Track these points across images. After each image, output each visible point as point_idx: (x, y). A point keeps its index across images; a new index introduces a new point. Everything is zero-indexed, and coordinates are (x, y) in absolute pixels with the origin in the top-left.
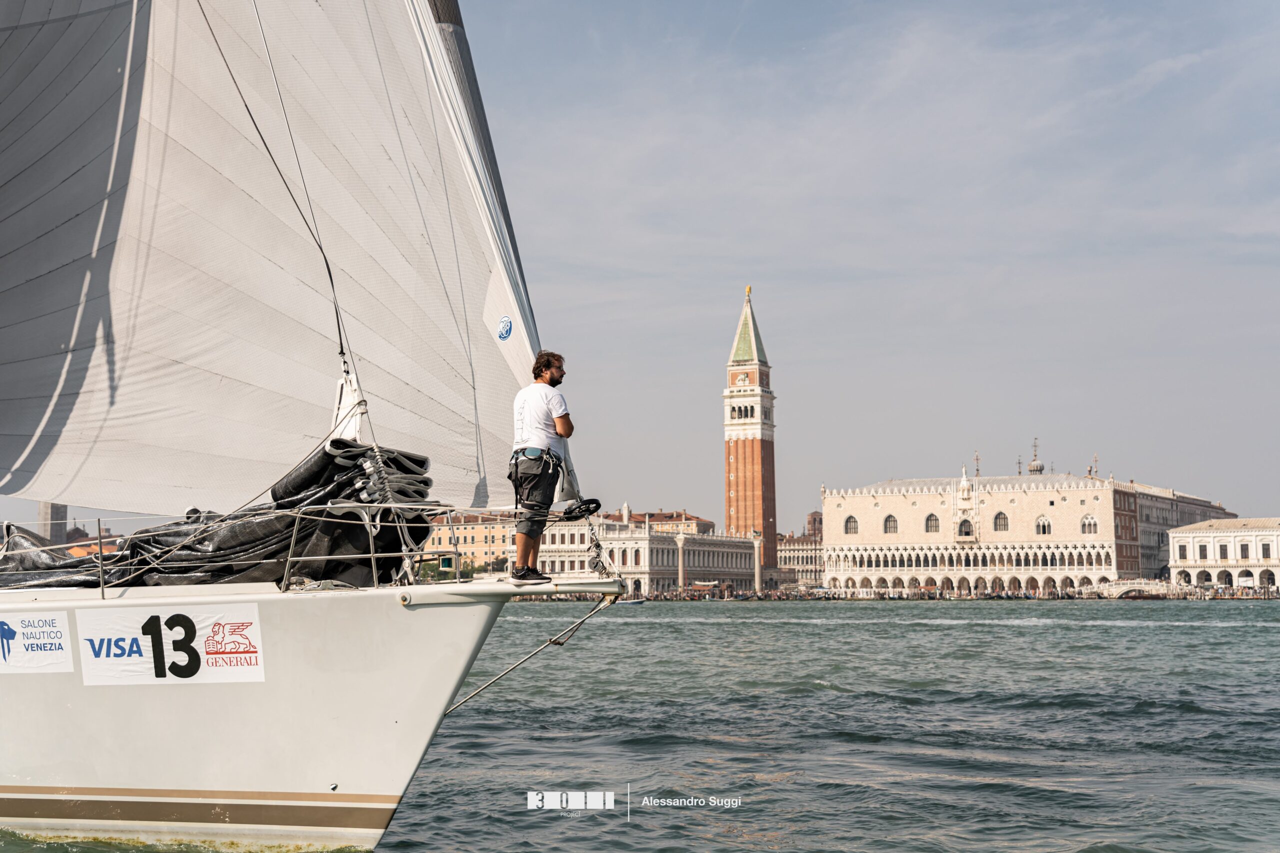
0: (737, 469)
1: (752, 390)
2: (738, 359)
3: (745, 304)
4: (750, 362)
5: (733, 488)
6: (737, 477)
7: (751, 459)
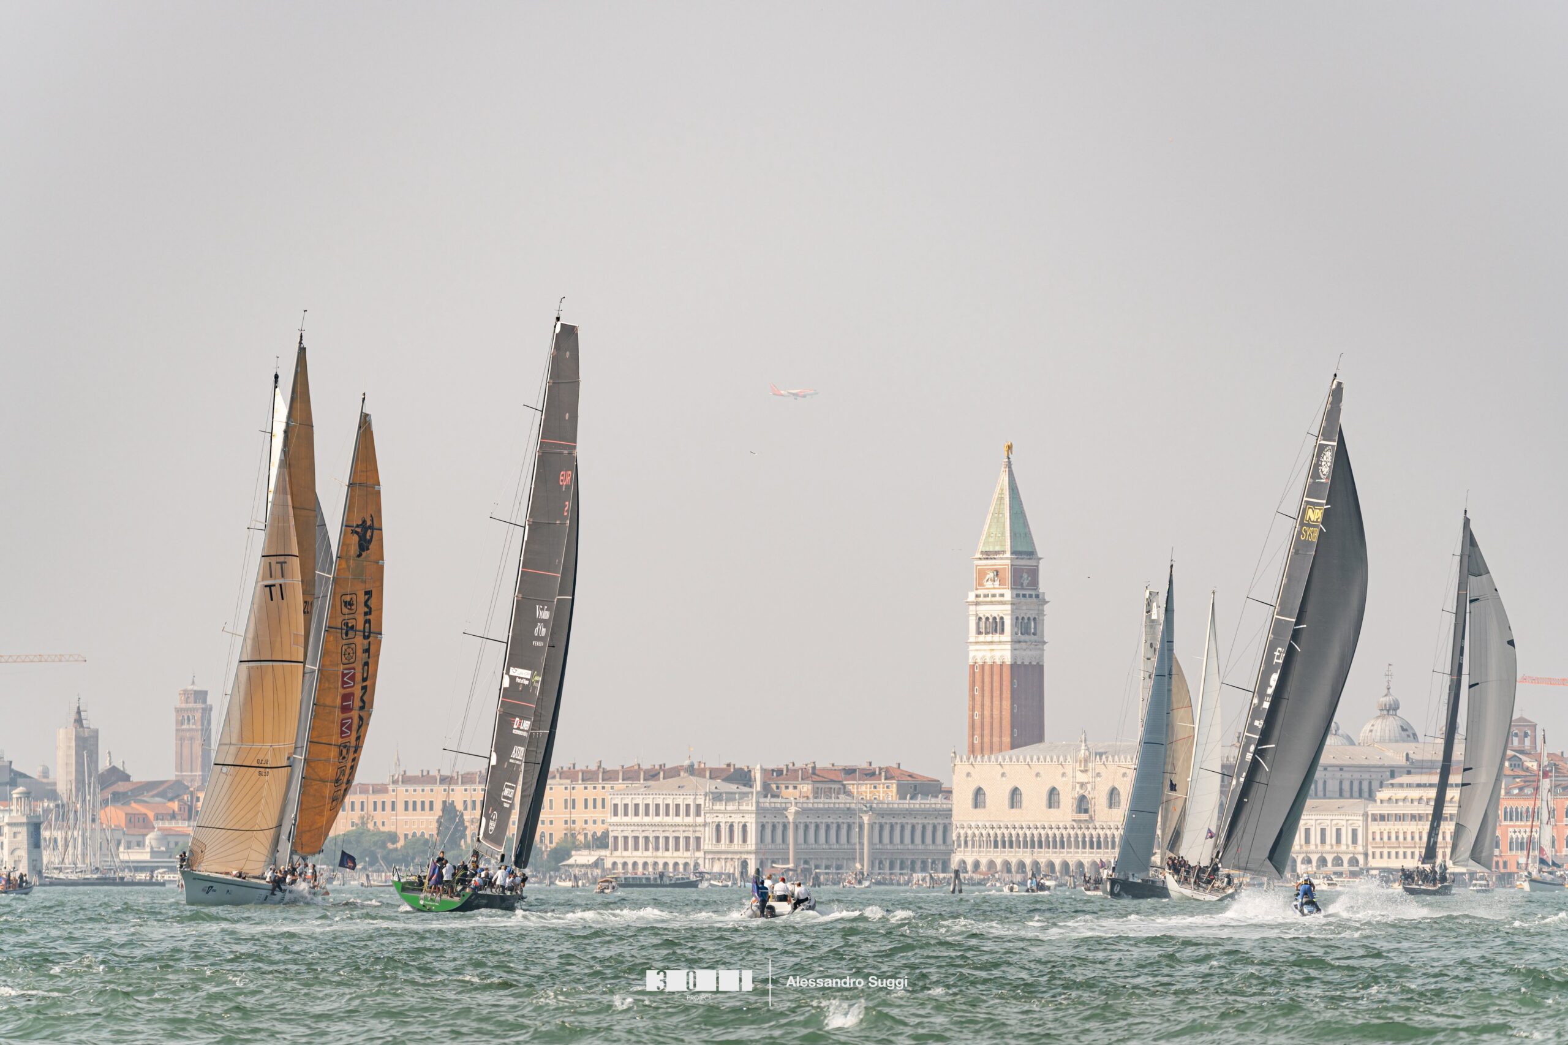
0: (983, 705)
1: (1002, 595)
2: (987, 550)
3: (1003, 469)
4: (1001, 556)
5: (978, 731)
6: (982, 716)
7: (998, 692)
